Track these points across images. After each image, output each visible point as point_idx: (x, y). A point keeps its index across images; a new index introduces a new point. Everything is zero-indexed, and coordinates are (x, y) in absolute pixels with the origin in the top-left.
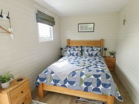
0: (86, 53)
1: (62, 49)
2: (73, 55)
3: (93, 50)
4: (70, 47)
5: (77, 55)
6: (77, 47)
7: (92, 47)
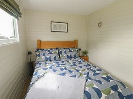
0: (64, 55)
1: (30, 53)
2: (50, 60)
3: (70, 51)
4: (42, 50)
5: (55, 59)
6: (51, 49)
7: (69, 49)
